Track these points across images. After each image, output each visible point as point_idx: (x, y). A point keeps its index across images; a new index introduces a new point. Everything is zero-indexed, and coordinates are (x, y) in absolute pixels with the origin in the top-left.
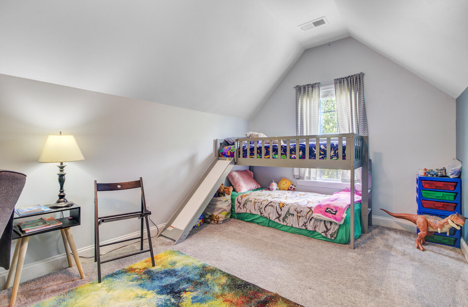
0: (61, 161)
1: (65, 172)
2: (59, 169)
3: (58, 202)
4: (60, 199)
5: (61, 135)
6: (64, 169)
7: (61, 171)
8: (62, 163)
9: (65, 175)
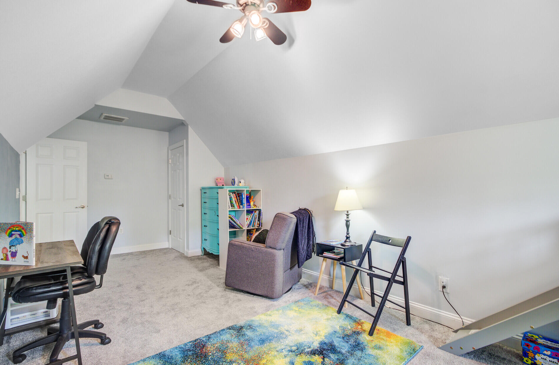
0: (347, 210)
1: (350, 218)
2: (346, 216)
3: (345, 242)
4: (346, 239)
5: (347, 189)
6: (349, 216)
7: (347, 218)
8: (348, 212)
9: (350, 221)
